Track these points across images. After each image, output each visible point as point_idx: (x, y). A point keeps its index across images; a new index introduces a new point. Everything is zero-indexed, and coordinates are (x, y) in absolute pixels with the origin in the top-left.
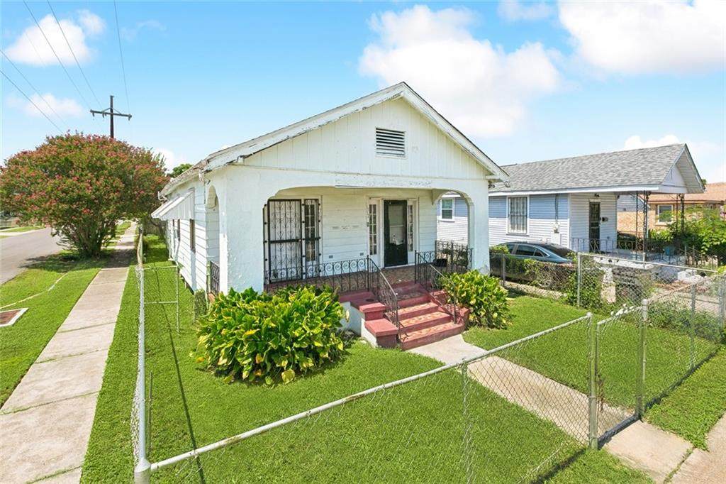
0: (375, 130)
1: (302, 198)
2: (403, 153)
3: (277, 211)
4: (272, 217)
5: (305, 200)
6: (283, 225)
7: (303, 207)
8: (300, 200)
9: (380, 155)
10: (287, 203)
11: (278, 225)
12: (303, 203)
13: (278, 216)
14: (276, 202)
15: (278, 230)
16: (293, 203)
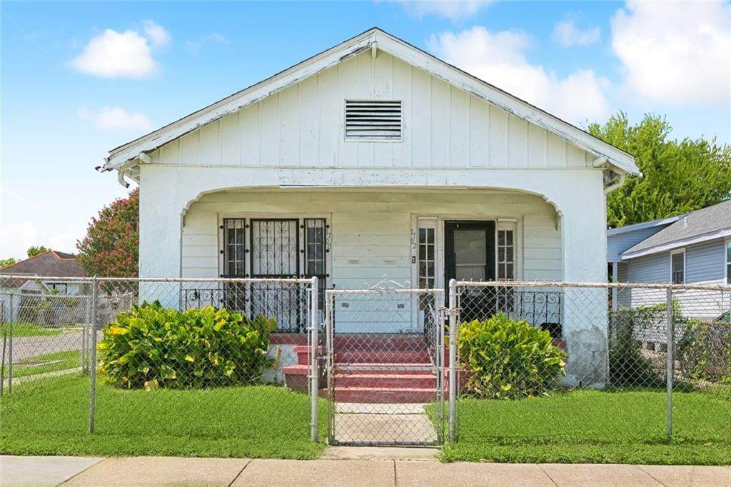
0: (344, 105)
1: (301, 217)
2: (397, 133)
3: (264, 235)
4: (256, 243)
5: (305, 219)
6: (271, 253)
7: (301, 230)
8: (297, 220)
9: (353, 139)
10: (278, 224)
11: (264, 253)
12: (301, 223)
13: (264, 242)
14: (262, 223)
15: (264, 261)
16: (286, 224)
